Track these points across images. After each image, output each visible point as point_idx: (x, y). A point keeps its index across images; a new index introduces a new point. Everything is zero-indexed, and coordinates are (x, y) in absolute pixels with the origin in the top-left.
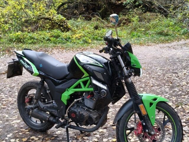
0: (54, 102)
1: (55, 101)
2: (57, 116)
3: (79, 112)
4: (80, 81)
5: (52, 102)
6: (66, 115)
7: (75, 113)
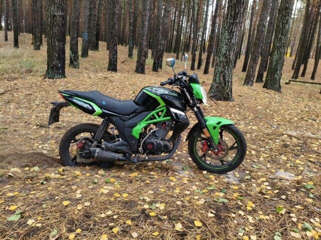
0: (120, 140)
1: (122, 139)
2: (127, 153)
3: (156, 142)
4: (154, 112)
5: (119, 141)
6: (141, 148)
7: (152, 143)
